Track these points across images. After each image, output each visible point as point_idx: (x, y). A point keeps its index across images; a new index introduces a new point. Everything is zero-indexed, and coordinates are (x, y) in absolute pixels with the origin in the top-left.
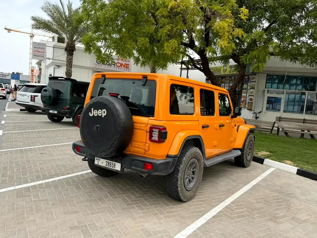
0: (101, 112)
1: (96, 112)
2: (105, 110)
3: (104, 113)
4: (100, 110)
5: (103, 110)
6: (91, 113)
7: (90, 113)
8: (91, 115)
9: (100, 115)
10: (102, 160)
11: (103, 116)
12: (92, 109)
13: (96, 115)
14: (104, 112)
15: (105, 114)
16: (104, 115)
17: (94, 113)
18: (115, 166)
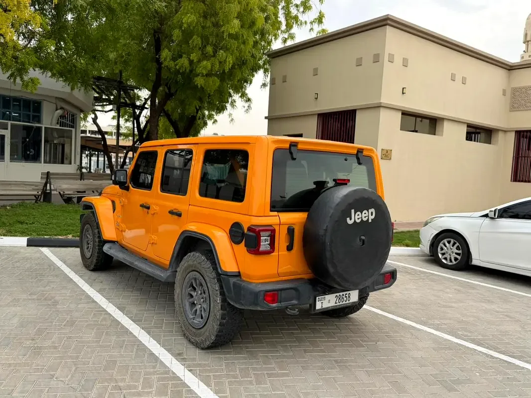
0: (367, 215)
1: (358, 215)
2: (373, 210)
3: (372, 215)
4: (365, 211)
5: (370, 211)
6: (351, 219)
7: (348, 219)
8: (350, 222)
9: (365, 219)
10: (328, 297)
11: (370, 221)
12: (353, 211)
13: (358, 221)
14: (372, 213)
15: (373, 217)
16: (371, 217)
17: (356, 217)
18: (349, 297)
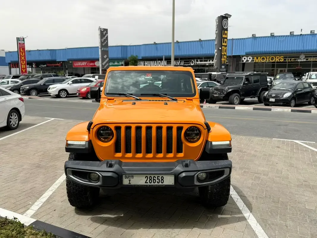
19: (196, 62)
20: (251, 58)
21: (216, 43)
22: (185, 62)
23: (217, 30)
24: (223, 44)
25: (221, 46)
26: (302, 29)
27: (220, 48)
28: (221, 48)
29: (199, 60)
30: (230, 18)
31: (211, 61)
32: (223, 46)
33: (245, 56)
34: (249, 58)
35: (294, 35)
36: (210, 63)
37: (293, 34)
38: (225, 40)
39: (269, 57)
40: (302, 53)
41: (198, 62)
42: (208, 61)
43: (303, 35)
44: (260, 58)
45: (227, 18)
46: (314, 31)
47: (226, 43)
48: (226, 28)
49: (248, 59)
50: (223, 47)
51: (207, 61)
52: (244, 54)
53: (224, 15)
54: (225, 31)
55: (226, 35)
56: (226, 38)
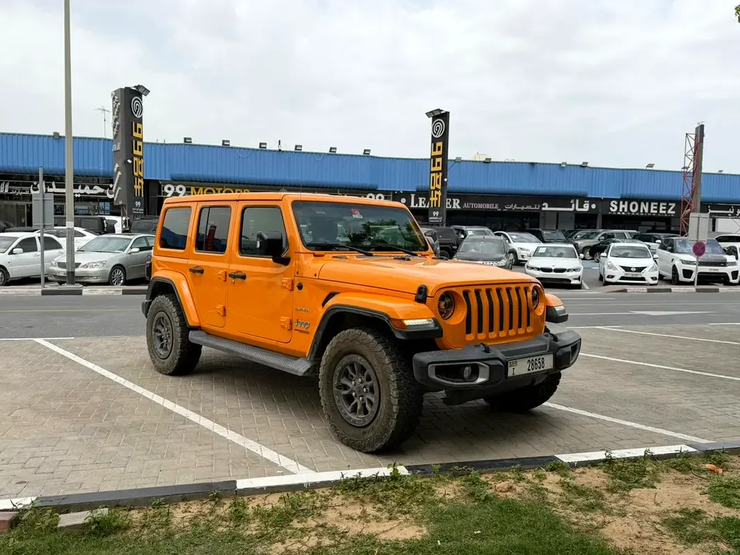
19: (46, 187)
20: (184, 189)
21: (117, 147)
22: (11, 184)
23: (119, 119)
24: (136, 152)
25: (132, 156)
26: (280, 141)
27: (130, 161)
28: (132, 160)
29: (53, 184)
30: (146, 95)
31: (87, 187)
32: (136, 156)
33: (171, 184)
34: (178, 187)
35: (266, 151)
36: (85, 194)
37: (265, 148)
38: (139, 143)
39: (221, 189)
40: (282, 186)
41: (51, 187)
42: (80, 187)
43: (283, 152)
44: (204, 190)
45: (140, 95)
46: (301, 146)
47: (140, 150)
48: (139, 117)
49: (178, 191)
50: (135, 159)
51: (78, 188)
52: (168, 179)
53: (135, 87)
54: (138, 124)
55: (140, 132)
56: (141, 140)
